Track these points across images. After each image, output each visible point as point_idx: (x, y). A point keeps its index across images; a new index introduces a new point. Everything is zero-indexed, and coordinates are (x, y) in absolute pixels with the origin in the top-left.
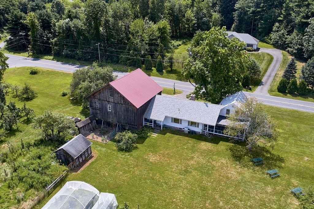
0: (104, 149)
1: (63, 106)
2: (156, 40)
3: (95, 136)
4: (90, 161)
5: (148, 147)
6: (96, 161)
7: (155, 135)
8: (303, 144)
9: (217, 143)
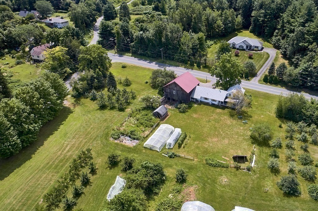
0: (173, 112)
1: (148, 90)
2: (197, 46)
3: (168, 106)
4: (168, 117)
5: (193, 111)
6: (170, 117)
7: (196, 105)
8: (264, 110)
9: (224, 109)
